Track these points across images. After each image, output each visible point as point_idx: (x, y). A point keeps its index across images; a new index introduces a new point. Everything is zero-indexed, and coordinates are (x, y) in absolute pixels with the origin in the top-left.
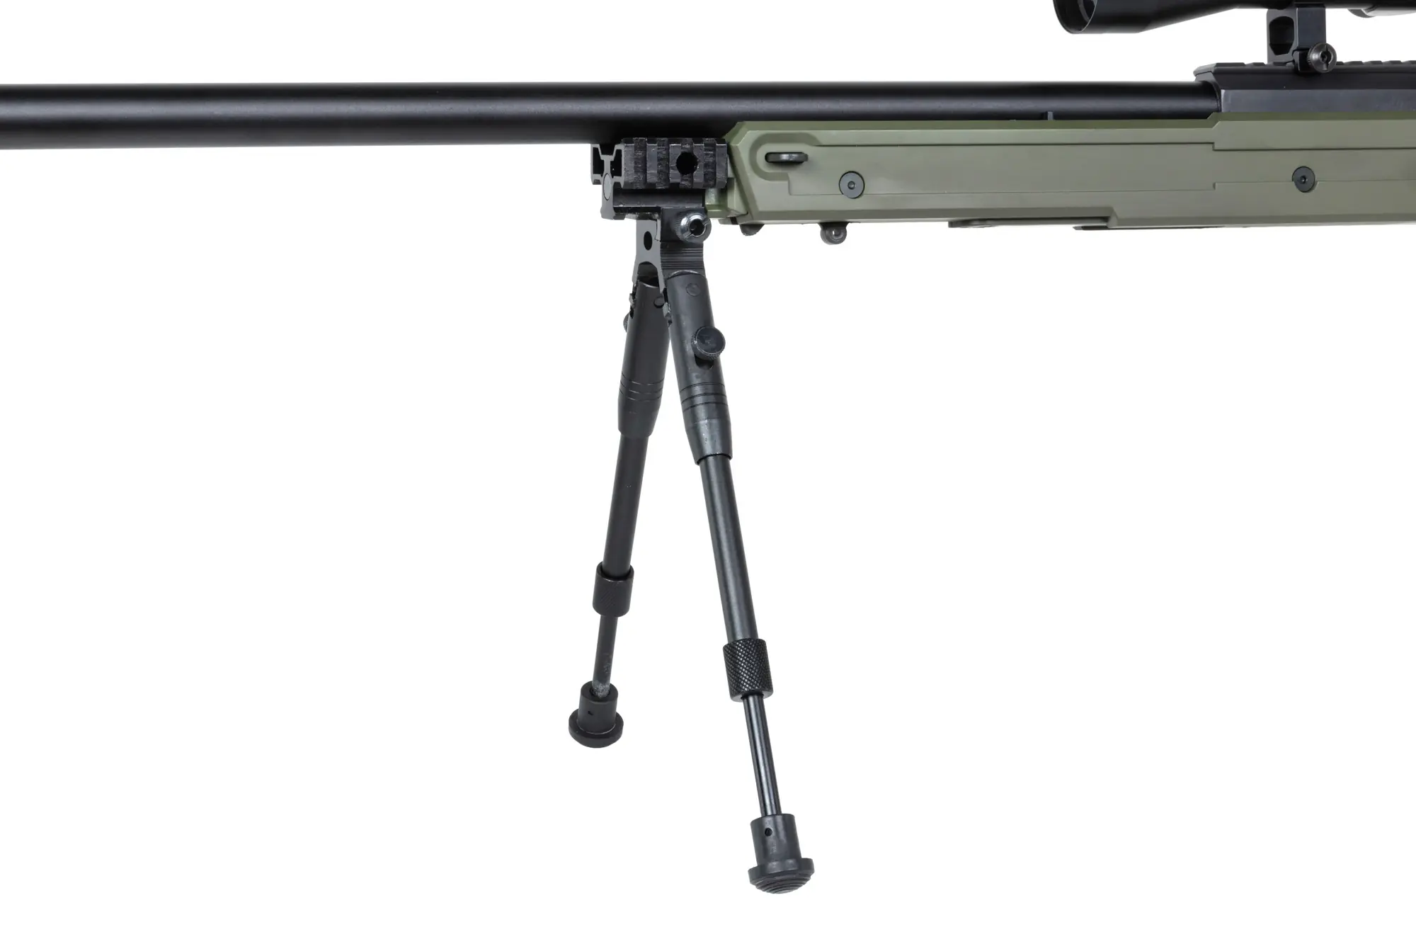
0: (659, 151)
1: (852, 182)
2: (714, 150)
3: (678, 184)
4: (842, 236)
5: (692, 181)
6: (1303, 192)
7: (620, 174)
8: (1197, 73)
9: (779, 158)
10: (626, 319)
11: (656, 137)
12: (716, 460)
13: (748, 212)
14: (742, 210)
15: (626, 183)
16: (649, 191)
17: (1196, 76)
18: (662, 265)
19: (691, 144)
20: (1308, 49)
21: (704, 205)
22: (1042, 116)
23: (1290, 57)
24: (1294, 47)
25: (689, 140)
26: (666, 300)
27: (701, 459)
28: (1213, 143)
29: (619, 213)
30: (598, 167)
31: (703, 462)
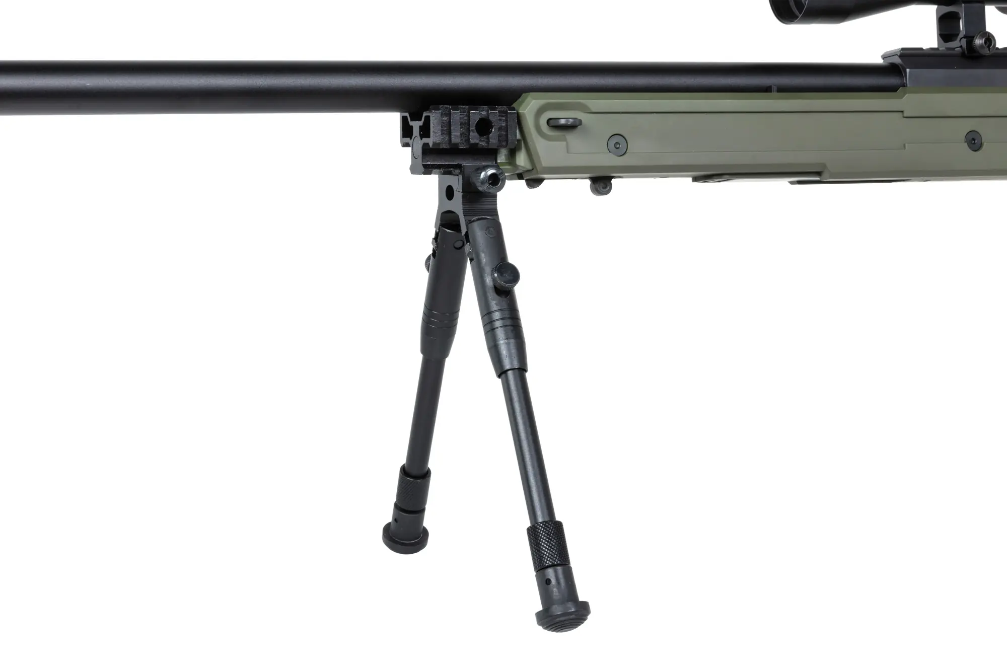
0: (461, 116)
1: (617, 143)
2: (506, 116)
3: (478, 144)
4: (608, 188)
5: (488, 142)
6: (975, 151)
7: (428, 136)
8: (884, 57)
9: (558, 122)
10: (429, 259)
11: (459, 105)
12: (514, 374)
13: (534, 168)
14: (529, 167)
15: (434, 144)
16: (453, 151)
17: (883, 59)
18: (463, 212)
19: (488, 111)
20: (974, 37)
21: (496, 162)
22: (767, 89)
23: (958, 44)
24: (961, 35)
25: (486, 107)
26: (468, 241)
27: (501, 373)
28: (902, 112)
29: (427, 170)
30: (406, 132)
31: (503, 376)
